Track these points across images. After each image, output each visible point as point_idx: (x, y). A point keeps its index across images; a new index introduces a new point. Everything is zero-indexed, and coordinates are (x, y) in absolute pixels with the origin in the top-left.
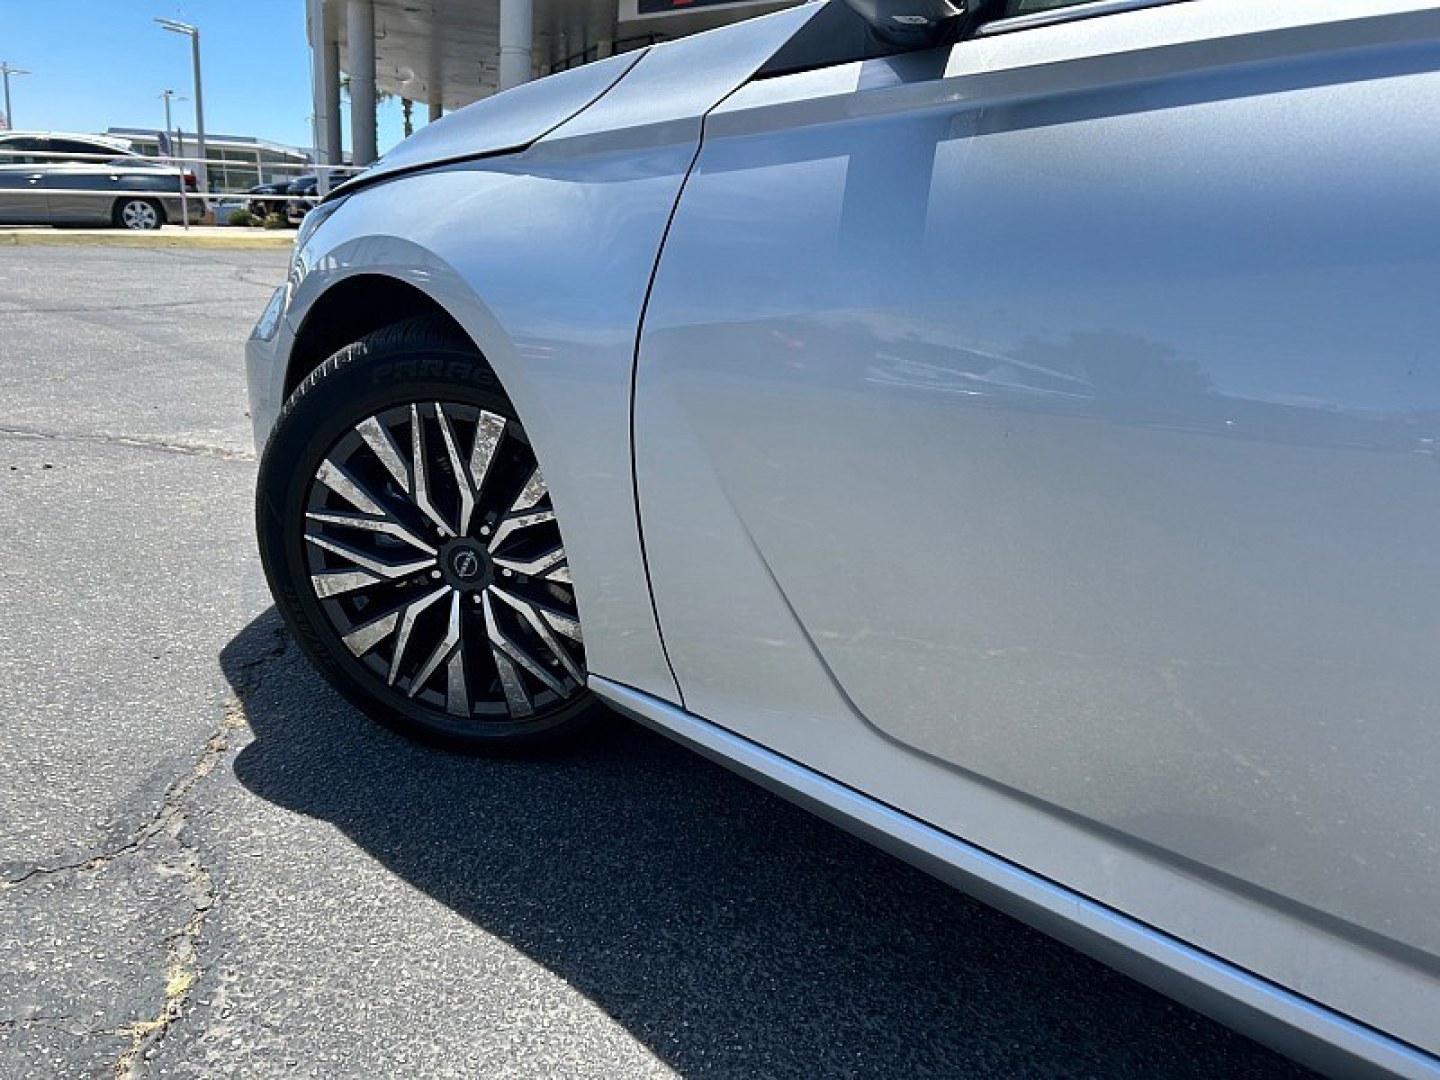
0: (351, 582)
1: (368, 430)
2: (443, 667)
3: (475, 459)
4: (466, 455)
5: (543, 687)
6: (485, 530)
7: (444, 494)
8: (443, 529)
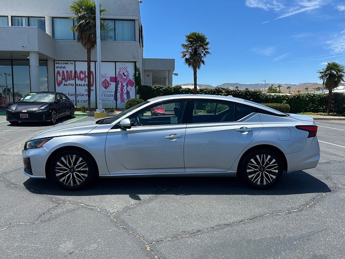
0: (60, 174)
1: (62, 158)
2: (70, 181)
3: (73, 160)
4: (72, 159)
5: (81, 181)
6: (74, 167)
7: (70, 164)
8: (70, 167)
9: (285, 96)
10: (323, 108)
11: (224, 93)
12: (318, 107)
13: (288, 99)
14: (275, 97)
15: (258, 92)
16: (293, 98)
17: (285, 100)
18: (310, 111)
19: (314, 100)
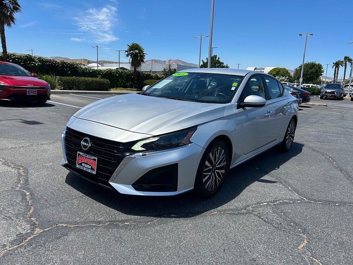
0: (207, 178)
1: (211, 155)
2: (213, 184)
4: (217, 154)
5: (220, 181)
9: (99, 71)
10: (129, 84)
11: (38, 62)
12: (126, 83)
13: (102, 74)
14: (91, 71)
15: (74, 65)
16: (107, 73)
17: (100, 74)
18: (120, 87)
19: (122, 76)
